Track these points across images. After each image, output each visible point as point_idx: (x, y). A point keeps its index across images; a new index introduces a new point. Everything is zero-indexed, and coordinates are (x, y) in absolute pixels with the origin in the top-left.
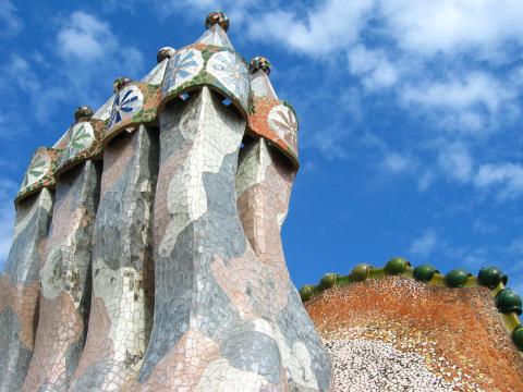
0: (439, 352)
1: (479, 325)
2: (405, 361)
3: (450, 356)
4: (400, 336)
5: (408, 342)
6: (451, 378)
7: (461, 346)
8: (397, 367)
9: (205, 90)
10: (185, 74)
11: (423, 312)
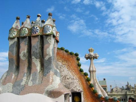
0: (68, 66)
1: (74, 62)
2: (63, 66)
3: (70, 67)
4: (62, 62)
5: (64, 63)
6: (69, 70)
7: (71, 65)
8: (62, 67)
9: (52, 35)
10: (49, 31)
11: (66, 58)
